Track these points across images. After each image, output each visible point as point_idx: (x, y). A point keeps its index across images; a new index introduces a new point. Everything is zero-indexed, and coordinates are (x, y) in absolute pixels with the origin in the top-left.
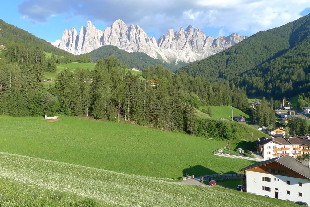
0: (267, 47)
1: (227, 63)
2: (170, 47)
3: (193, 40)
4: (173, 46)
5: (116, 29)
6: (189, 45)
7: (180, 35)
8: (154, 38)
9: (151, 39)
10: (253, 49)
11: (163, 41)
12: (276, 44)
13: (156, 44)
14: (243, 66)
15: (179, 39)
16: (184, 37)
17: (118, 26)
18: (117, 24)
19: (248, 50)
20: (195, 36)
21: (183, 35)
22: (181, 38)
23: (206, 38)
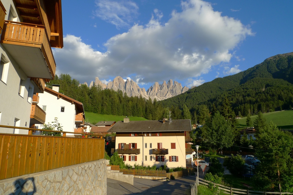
0: (221, 87)
1: (186, 99)
2: (156, 95)
3: (173, 89)
4: (158, 94)
5: (116, 83)
6: (170, 93)
7: (163, 86)
8: (144, 89)
9: (142, 90)
10: (209, 89)
11: (151, 91)
12: (229, 86)
13: (146, 93)
14: (198, 101)
15: (162, 89)
16: (167, 88)
17: (118, 81)
18: (117, 79)
19: (205, 90)
20: (175, 86)
21: (165, 87)
22: (164, 88)
23: (183, 88)
